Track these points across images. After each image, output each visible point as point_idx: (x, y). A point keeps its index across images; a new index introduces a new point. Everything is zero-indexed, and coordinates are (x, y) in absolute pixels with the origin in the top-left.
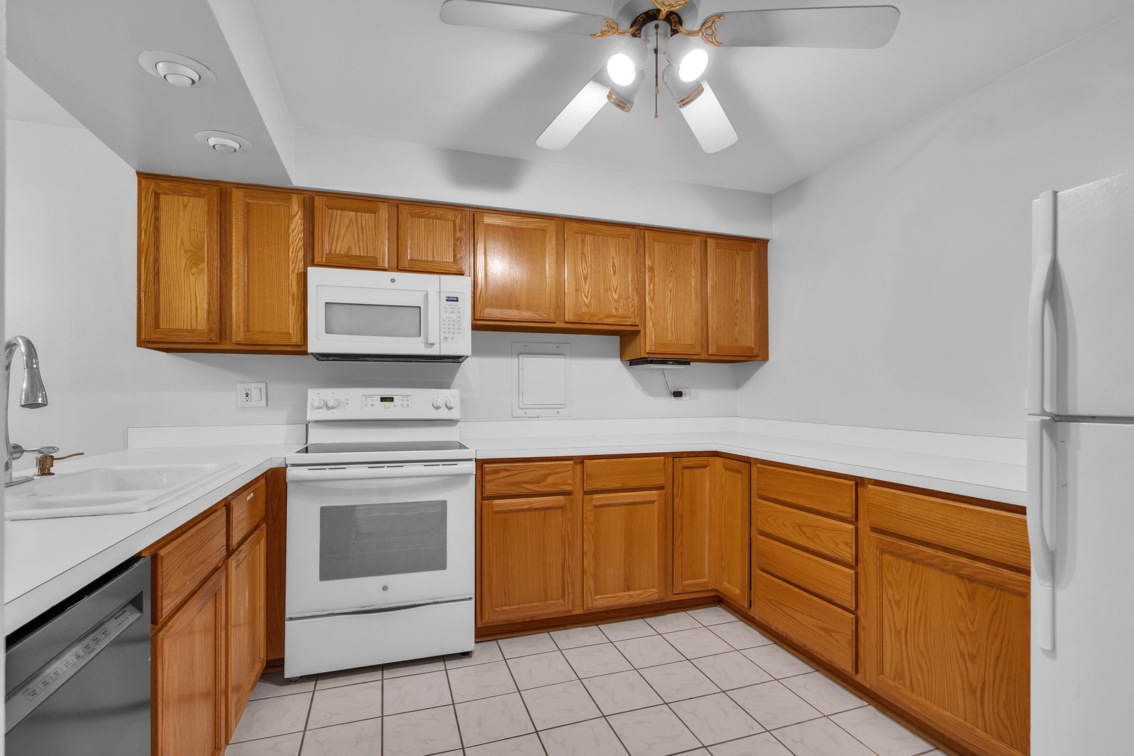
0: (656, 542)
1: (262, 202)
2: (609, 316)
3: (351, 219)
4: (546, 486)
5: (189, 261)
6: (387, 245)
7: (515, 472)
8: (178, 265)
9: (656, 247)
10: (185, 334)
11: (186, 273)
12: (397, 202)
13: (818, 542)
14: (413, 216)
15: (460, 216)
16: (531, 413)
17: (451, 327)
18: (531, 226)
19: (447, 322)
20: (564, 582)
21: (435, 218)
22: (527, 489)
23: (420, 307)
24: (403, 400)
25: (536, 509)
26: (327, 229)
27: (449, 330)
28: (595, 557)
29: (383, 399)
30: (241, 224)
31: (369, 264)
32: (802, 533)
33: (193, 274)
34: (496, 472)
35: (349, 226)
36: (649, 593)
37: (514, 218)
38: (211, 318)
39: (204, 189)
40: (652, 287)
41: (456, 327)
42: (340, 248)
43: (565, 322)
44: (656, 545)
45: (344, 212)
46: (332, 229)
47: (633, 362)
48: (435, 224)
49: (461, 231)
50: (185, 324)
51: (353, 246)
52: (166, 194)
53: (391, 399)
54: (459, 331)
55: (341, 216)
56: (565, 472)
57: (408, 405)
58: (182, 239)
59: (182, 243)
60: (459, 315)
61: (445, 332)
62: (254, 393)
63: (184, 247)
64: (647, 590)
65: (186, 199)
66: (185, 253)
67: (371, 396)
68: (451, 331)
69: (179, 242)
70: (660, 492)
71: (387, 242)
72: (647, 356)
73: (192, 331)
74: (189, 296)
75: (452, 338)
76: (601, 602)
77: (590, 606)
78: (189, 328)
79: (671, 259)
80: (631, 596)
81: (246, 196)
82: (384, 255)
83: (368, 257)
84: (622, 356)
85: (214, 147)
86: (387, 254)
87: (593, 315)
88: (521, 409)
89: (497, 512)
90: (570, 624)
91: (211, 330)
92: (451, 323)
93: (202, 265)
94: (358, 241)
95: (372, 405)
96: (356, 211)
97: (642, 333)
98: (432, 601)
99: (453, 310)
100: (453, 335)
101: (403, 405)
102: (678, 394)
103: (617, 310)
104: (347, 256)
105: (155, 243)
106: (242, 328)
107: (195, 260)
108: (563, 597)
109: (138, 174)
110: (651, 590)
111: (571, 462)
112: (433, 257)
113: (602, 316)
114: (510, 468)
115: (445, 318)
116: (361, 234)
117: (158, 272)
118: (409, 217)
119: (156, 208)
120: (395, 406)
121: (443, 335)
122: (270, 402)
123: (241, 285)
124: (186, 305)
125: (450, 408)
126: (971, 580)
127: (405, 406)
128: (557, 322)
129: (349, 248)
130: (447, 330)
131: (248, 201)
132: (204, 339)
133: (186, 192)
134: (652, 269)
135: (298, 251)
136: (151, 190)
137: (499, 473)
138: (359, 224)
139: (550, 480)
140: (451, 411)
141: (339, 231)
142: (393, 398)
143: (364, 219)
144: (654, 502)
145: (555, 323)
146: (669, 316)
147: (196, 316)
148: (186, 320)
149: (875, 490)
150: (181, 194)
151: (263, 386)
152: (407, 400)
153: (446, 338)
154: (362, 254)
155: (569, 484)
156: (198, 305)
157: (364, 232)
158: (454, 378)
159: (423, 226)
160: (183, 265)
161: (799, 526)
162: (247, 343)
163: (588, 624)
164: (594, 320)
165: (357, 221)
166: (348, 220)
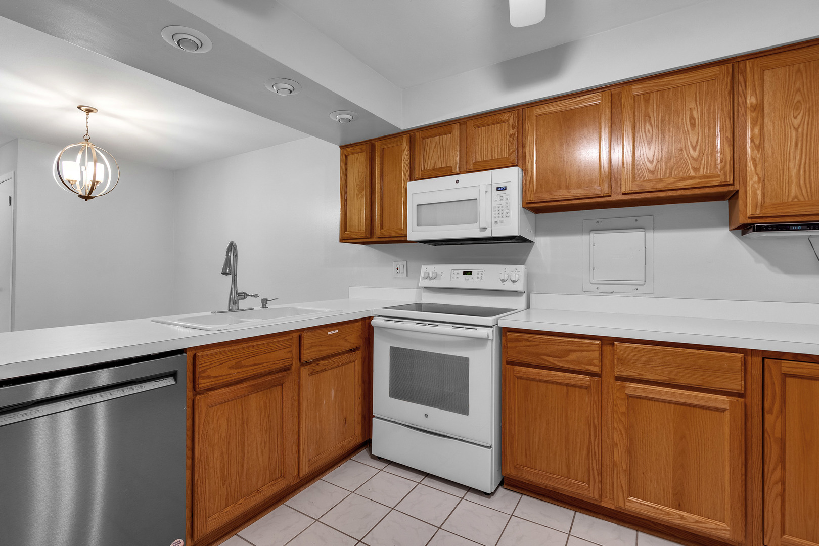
0: (727, 463)
1: (389, 146)
3: (436, 142)
4: (568, 362)
5: (358, 191)
6: (459, 156)
7: (536, 343)
9: (766, 77)
11: (357, 198)
12: (466, 120)
14: (476, 127)
15: (512, 116)
16: (603, 288)
17: (501, 212)
19: (497, 209)
20: (589, 468)
21: (494, 123)
22: (548, 362)
23: (476, 199)
24: (478, 274)
25: (557, 383)
26: (422, 153)
27: (499, 216)
28: (629, 451)
29: (465, 273)
30: (379, 162)
31: (446, 172)
33: (360, 199)
34: (517, 340)
35: (435, 148)
36: (715, 527)
38: (366, 223)
39: (364, 147)
40: (757, 131)
41: (504, 212)
42: (429, 165)
43: (621, 194)
44: (727, 468)
45: (432, 138)
46: (425, 152)
47: (746, 230)
48: (493, 129)
49: (513, 128)
51: (437, 163)
52: (349, 155)
53: (470, 273)
54: (507, 215)
55: (430, 142)
56: (590, 351)
57: (481, 278)
58: (356, 178)
59: (356, 181)
60: (507, 201)
61: (495, 217)
62: (401, 268)
63: (356, 183)
64: (710, 521)
65: (358, 155)
66: (357, 186)
67: (458, 270)
68: (501, 215)
69: (354, 180)
70: (734, 399)
71: (458, 153)
72: (750, 221)
75: (502, 222)
76: (636, 505)
77: (622, 505)
78: (359, 230)
79: (798, 84)
80: (682, 517)
81: (382, 144)
82: (456, 163)
83: (447, 167)
84: (730, 225)
85: (339, 121)
86: (458, 162)
87: (660, 181)
88: (592, 284)
89: (518, 378)
90: (602, 514)
91: (367, 230)
92: (501, 209)
93: (363, 192)
94: (441, 156)
95: (457, 277)
96: (439, 135)
97: (741, 194)
98: (459, 438)
99: (501, 198)
100: (502, 219)
101: (478, 278)
103: (696, 170)
104: (434, 169)
106: (379, 227)
107: (361, 190)
108: (588, 482)
109: (340, 147)
110: (718, 523)
111: (598, 342)
112: (492, 156)
113: (672, 181)
114: (530, 339)
115: (495, 206)
116: (442, 151)
117: (347, 199)
118: (474, 129)
119: (346, 164)
120: (472, 278)
121: (495, 220)
122: (409, 274)
123: (379, 200)
124: (357, 217)
125: (514, 281)
127: (480, 278)
128: (613, 195)
129: (435, 163)
130: (497, 215)
131: (383, 147)
132: (363, 235)
133: (357, 150)
134: (759, 108)
135: (406, 173)
136: (344, 154)
137: (520, 342)
138: (441, 145)
139: (573, 356)
140: (515, 284)
141: (429, 153)
142: (472, 272)
143: (444, 139)
144: (723, 410)
145: (610, 196)
146: (793, 165)
147: (361, 222)
148: (357, 226)
150: (355, 152)
151: (405, 263)
152: (482, 274)
153: (496, 222)
154: (443, 166)
155: (595, 365)
156: (362, 216)
157: (444, 149)
158: (528, 256)
159: (484, 133)
160: (356, 194)
162: (382, 236)
163: (625, 525)
164: (661, 186)
165: (440, 143)
166: (434, 144)
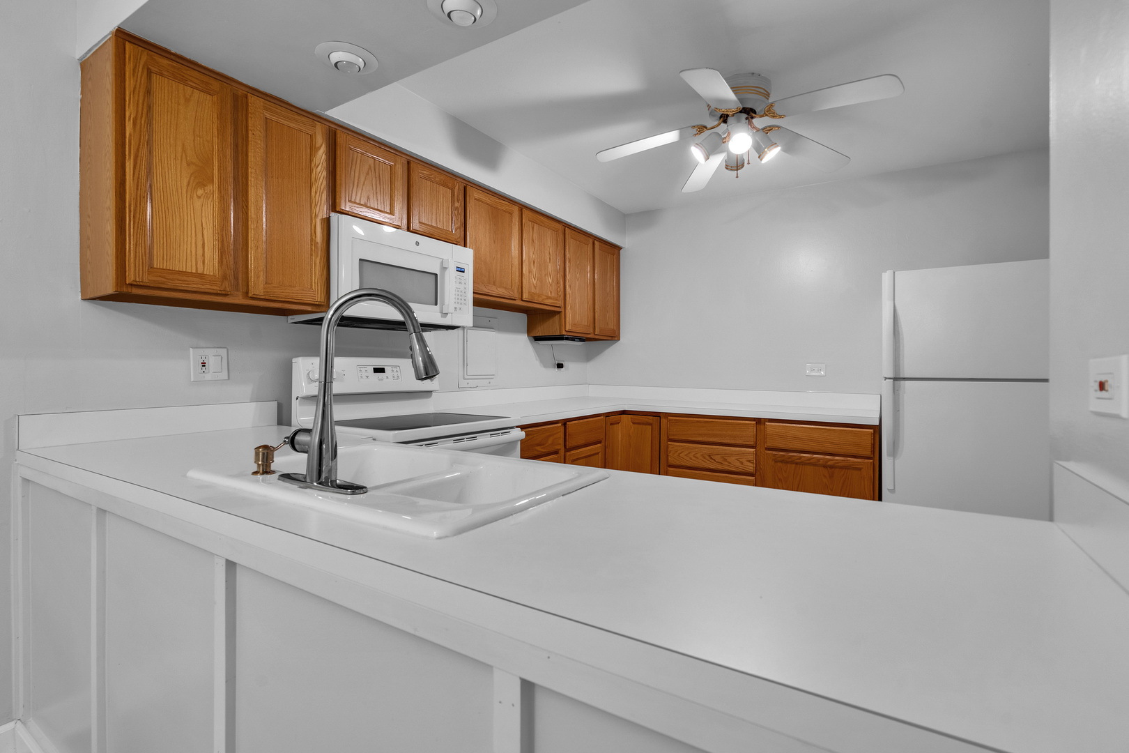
1: (283, 121)
2: (548, 298)
3: (370, 166)
4: (548, 447)
5: (192, 178)
6: (402, 203)
8: (179, 180)
9: (571, 243)
10: (191, 279)
11: (189, 193)
12: (409, 158)
13: (727, 464)
15: (457, 186)
16: (471, 383)
17: (460, 297)
18: (503, 208)
19: (456, 293)
21: (439, 183)
23: (436, 275)
24: (393, 371)
26: (349, 172)
27: (458, 301)
29: (377, 370)
30: (261, 144)
31: (386, 220)
32: (713, 461)
33: (199, 197)
35: (368, 174)
37: (494, 199)
38: (224, 260)
39: (216, 85)
41: (463, 298)
42: (360, 197)
43: (522, 300)
45: (363, 154)
46: (352, 173)
47: (537, 339)
49: (458, 201)
50: (189, 265)
51: (371, 197)
52: (161, 75)
53: (383, 370)
54: (465, 302)
55: (361, 160)
56: (558, 433)
57: (398, 377)
58: (183, 145)
59: (184, 150)
60: (466, 287)
61: (455, 303)
62: (213, 362)
63: (186, 156)
65: (189, 90)
66: (188, 165)
67: (366, 366)
68: (460, 301)
69: (179, 149)
70: (601, 444)
71: (401, 199)
72: (565, 333)
73: (201, 276)
74: (193, 226)
75: (460, 309)
78: (194, 271)
79: (578, 254)
81: (265, 109)
82: (399, 213)
83: (384, 212)
84: (529, 332)
85: (336, 64)
86: (401, 212)
87: (539, 296)
88: (465, 379)
91: (225, 277)
92: (460, 293)
93: (209, 188)
94: (376, 192)
95: (368, 377)
96: (373, 157)
97: (562, 313)
99: (461, 281)
100: (460, 306)
101: (394, 377)
102: (560, 366)
103: (551, 292)
104: (367, 207)
105: (147, 142)
106: (261, 278)
107: (201, 178)
112: (437, 224)
113: (544, 298)
115: (455, 289)
116: (378, 185)
118: (420, 178)
119: (148, 92)
120: (387, 377)
121: (454, 305)
122: (232, 374)
124: (189, 238)
126: (832, 467)
127: (396, 377)
128: (517, 300)
129: (368, 198)
131: (268, 115)
132: (216, 288)
133: (191, 81)
134: (570, 260)
135: (322, 193)
136: (142, 63)
138: (377, 174)
139: (550, 441)
141: (359, 178)
143: (381, 168)
144: (598, 453)
145: (515, 300)
146: (577, 301)
147: (203, 255)
148: (189, 260)
149: (771, 425)
150: (184, 81)
151: (224, 353)
152: (397, 371)
153: (456, 308)
154: (379, 208)
156: (206, 242)
157: (382, 184)
159: (429, 188)
160: (185, 183)
161: (709, 456)
162: (267, 297)
164: (540, 300)
165: (375, 170)
166: (367, 167)
